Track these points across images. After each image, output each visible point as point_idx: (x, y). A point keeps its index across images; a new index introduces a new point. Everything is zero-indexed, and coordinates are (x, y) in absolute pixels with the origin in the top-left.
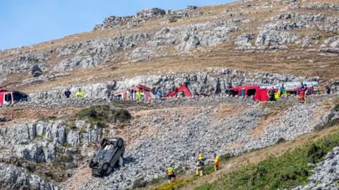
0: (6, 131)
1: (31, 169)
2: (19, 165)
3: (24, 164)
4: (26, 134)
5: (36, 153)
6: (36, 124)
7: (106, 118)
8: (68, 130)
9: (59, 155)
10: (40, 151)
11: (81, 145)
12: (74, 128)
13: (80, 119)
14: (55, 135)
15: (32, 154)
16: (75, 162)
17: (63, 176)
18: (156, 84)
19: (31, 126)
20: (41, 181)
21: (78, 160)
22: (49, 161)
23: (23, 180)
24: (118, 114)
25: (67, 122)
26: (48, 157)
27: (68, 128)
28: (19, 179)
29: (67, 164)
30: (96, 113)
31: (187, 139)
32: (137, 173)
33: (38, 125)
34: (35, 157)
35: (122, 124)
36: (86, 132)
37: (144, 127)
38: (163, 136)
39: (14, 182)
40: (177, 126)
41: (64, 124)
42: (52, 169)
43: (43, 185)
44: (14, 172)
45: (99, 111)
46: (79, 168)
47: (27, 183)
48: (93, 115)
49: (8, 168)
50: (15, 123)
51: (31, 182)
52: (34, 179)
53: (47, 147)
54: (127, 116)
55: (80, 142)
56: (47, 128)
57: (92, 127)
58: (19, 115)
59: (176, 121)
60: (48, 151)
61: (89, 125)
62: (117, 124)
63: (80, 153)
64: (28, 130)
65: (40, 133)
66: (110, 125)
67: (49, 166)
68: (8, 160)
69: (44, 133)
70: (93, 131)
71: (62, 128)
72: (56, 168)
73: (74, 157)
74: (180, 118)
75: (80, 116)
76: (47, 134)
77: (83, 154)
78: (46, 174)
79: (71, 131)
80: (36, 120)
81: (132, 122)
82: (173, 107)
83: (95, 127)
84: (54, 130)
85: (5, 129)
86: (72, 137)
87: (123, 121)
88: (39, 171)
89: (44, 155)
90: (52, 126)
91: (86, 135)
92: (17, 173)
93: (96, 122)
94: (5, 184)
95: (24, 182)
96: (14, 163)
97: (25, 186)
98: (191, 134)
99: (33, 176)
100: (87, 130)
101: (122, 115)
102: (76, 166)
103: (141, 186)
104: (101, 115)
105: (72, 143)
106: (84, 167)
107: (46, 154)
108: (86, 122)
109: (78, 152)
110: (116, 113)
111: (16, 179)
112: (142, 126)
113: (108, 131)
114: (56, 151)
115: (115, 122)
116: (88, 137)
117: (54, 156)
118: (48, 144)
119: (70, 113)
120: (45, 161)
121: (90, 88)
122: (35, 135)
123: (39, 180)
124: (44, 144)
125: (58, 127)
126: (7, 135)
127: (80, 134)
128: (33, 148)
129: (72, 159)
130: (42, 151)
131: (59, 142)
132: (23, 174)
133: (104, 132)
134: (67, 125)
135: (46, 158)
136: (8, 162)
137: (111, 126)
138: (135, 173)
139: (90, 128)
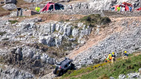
0: (39, 27)
1: (44, 50)
2: (38, 48)
3: (40, 47)
4: (49, 30)
5: (50, 41)
6: (56, 24)
7: (96, 21)
9: (64, 42)
10: (53, 40)
11: (79, 37)
12: (76, 27)
13: (81, 22)
14: (65, 31)
15: (47, 42)
16: (72, 46)
17: (63, 54)
18: (137, 2)
19: (52, 25)
20: (48, 57)
21: (74, 46)
22: (57, 46)
23: (37, 56)
25: (73, 23)
26: (57, 43)
27: (73, 27)
28: (35, 56)
29: (68, 48)
30: (91, 18)
31: (135, 36)
32: (99, 55)
33: (57, 25)
34: (49, 43)
35: (104, 26)
36: (82, 30)
37: (116, 28)
38: (124, 33)
39: (31, 57)
40: (134, 27)
41: (71, 24)
42: (58, 50)
43: (48, 60)
44: (32, 52)
45: (92, 18)
46: (74, 50)
47: (39, 58)
48: (89, 20)
49: (29, 50)
50: (46, 23)
51: (41, 58)
52: (43, 56)
53: (58, 37)
54: (108, 21)
55: (79, 35)
56: (61, 27)
57: (86, 27)
58: (50, 18)
59: (134, 25)
60: (57, 40)
62: (101, 26)
63: (77, 41)
64: (51, 27)
65: (57, 29)
67: (57, 48)
68: (32, 45)
69: (59, 30)
70: (86, 29)
71: (70, 27)
72: (61, 50)
73: (73, 43)
74: (137, 23)
75: (82, 20)
76: (60, 30)
77: (79, 42)
78: (53, 53)
79: (74, 29)
80: (57, 22)
81: (110, 24)
82: (136, 16)
83: (88, 27)
84: (65, 28)
85: (39, 26)
86: (75, 32)
87: (105, 24)
88: (49, 51)
89: (55, 42)
90: (64, 26)
91: (82, 31)
92: (34, 52)
93: (89, 24)
94: (26, 58)
95: (37, 58)
96: (35, 47)
97: (37, 60)
98: (138, 33)
99: (43, 54)
100: (83, 28)
101: (105, 20)
102: (73, 49)
103: (97, 63)
104: (93, 20)
105: (74, 36)
106: (77, 49)
107: (56, 42)
108: (84, 24)
109: (76, 41)
110: (102, 19)
111: (33, 56)
112: (115, 27)
113: (95, 29)
114: (63, 40)
115: (101, 24)
116: (83, 32)
117: (61, 43)
118: (59, 36)
119: (79, 18)
120: (55, 45)
121: (103, 2)
122: (54, 30)
123: (46, 57)
124: (57, 36)
125: (67, 26)
126: (40, 29)
127: (79, 31)
128: (48, 38)
129: (71, 45)
130: (54, 40)
131: (67, 35)
132: (37, 53)
133: (93, 30)
134: (73, 25)
135: (56, 44)
136: (31, 46)
137: (98, 26)
138: (98, 55)
139: (85, 27)
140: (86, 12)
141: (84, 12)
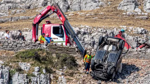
7: (52, 63)
8: (12, 72)
12: (20, 70)
24: (65, 60)
27: (13, 70)
35: (71, 71)
36: (34, 76)
61: (36, 69)
62: (65, 71)
66: (57, 71)
70: (42, 76)
71: (6, 69)
75: (25, 57)
79: (17, 74)
83: (44, 71)
86: (18, 80)
87: (71, 68)
101: (69, 61)
113: (57, 78)
115: (62, 68)
116: (37, 82)
125: (2, 68)
127: (27, 78)
133: (52, 77)
134: (11, 67)
139: (38, 71)
140: (11, 45)
141: (7, 44)
